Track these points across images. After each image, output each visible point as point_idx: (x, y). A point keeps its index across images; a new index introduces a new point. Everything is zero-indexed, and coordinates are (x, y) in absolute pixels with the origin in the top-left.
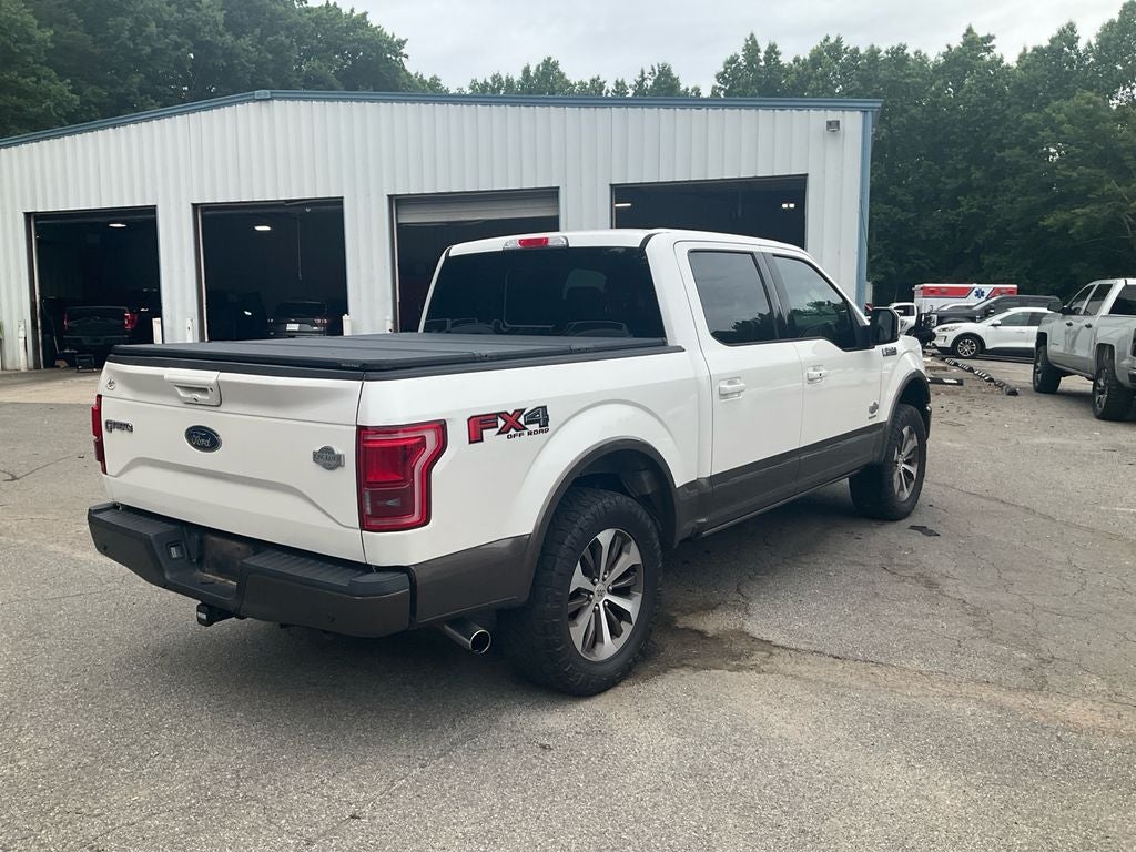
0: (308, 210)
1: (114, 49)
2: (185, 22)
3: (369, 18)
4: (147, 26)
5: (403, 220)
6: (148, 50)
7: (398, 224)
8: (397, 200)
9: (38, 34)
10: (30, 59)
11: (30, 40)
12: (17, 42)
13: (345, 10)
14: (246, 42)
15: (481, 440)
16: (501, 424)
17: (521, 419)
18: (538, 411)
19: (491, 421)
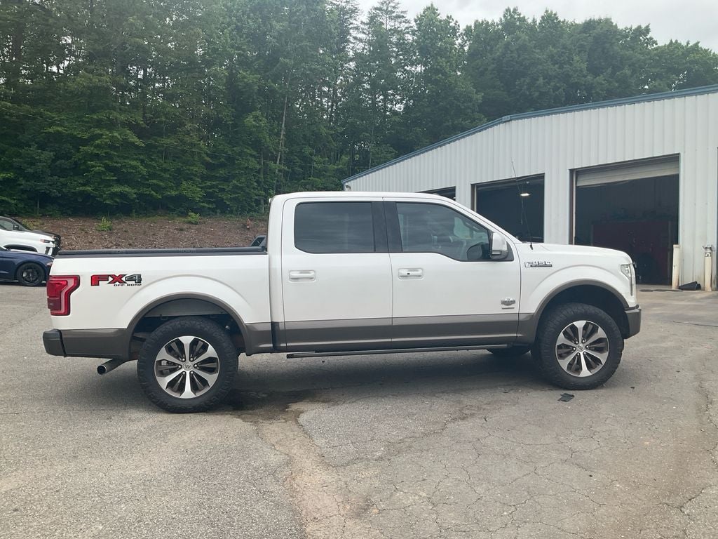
0: (528, 183)
1: (518, 97)
2: (563, 73)
3: (700, 45)
4: (538, 80)
5: (580, 184)
6: (537, 94)
7: (576, 187)
8: (577, 172)
9: (475, 97)
10: (469, 111)
11: (470, 100)
12: (464, 102)
13: (684, 44)
14: (600, 79)
15: (98, 285)
16: (110, 279)
17: (124, 279)
18: (135, 276)
19: (105, 278)
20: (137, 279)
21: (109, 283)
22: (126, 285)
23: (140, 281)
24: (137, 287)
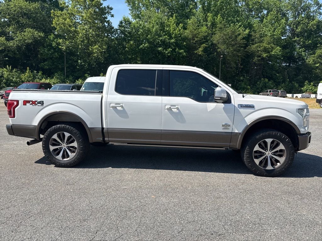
15: (26, 105)
16: (31, 103)
17: (36, 103)
18: (41, 101)
19: (28, 102)
20: (42, 103)
21: (31, 104)
22: (37, 105)
23: (43, 104)
24: (42, 107)
